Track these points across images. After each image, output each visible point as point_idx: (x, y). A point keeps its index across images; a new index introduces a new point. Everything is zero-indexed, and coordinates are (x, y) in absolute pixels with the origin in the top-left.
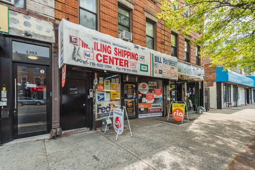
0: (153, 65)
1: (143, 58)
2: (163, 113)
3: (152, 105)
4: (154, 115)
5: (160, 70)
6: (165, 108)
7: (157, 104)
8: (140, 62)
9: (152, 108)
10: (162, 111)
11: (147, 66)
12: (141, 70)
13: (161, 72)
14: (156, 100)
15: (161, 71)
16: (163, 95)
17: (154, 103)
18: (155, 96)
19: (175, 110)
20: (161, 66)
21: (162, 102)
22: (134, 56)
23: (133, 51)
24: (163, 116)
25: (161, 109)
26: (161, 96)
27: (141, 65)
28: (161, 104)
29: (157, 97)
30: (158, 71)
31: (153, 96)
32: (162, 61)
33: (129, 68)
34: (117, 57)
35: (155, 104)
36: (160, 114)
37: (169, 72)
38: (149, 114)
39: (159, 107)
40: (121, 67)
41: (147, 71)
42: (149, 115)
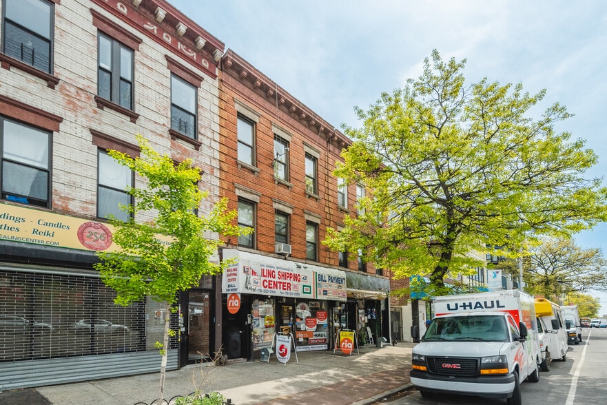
0: (317, 285)
1: (305, 278)
2: (329, 344)
3: (314, 333)
4: (317, 348)
5: (324, 291)
6: (331, 339)
7: (320, 333)
8: (302, 283)
9: (314, 338)
10: (327, 342)
11: (310, 287)
12: (304, 293)
13: (325, 293)
14: (319, 326)
15: (326, 291)
16: (329, 321)
17: (316, 331)
18: (318, 322)
19: (344, 341)
20: (325, 286)
21: (327, 330)
22: (297, 278)
23: (296, 272)
24: (329, 349)
25: (325, 340)
26: (325, 322)
27: (304, 286)
28: (325, 333)
29: (321, 322)
30: (322, 292)
31: (315, 322)
32: (327, 279)
33: (292, 291)
34: (280, 280)
35: (318, 333)
36: (324, 347)
37: (335, 293)
38: (310, 346)
39: (323, 337)
40: (284, 291)
41: (310, 293)
42: (310, 348)
